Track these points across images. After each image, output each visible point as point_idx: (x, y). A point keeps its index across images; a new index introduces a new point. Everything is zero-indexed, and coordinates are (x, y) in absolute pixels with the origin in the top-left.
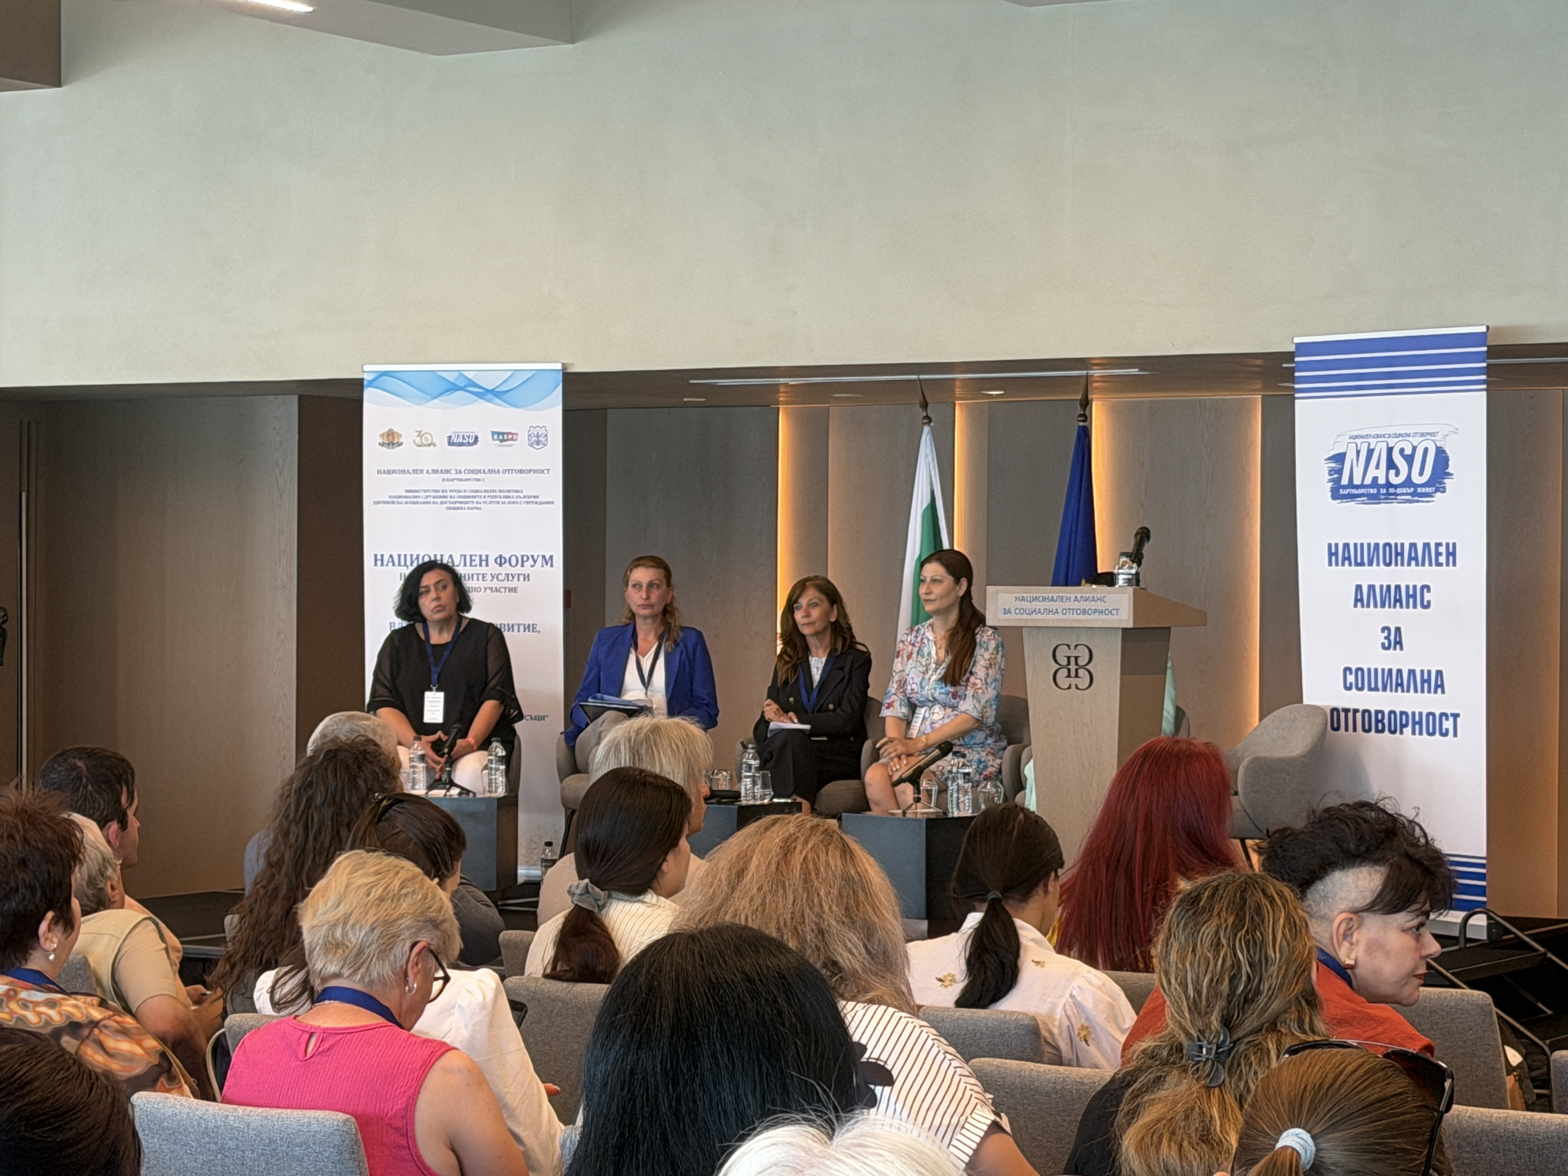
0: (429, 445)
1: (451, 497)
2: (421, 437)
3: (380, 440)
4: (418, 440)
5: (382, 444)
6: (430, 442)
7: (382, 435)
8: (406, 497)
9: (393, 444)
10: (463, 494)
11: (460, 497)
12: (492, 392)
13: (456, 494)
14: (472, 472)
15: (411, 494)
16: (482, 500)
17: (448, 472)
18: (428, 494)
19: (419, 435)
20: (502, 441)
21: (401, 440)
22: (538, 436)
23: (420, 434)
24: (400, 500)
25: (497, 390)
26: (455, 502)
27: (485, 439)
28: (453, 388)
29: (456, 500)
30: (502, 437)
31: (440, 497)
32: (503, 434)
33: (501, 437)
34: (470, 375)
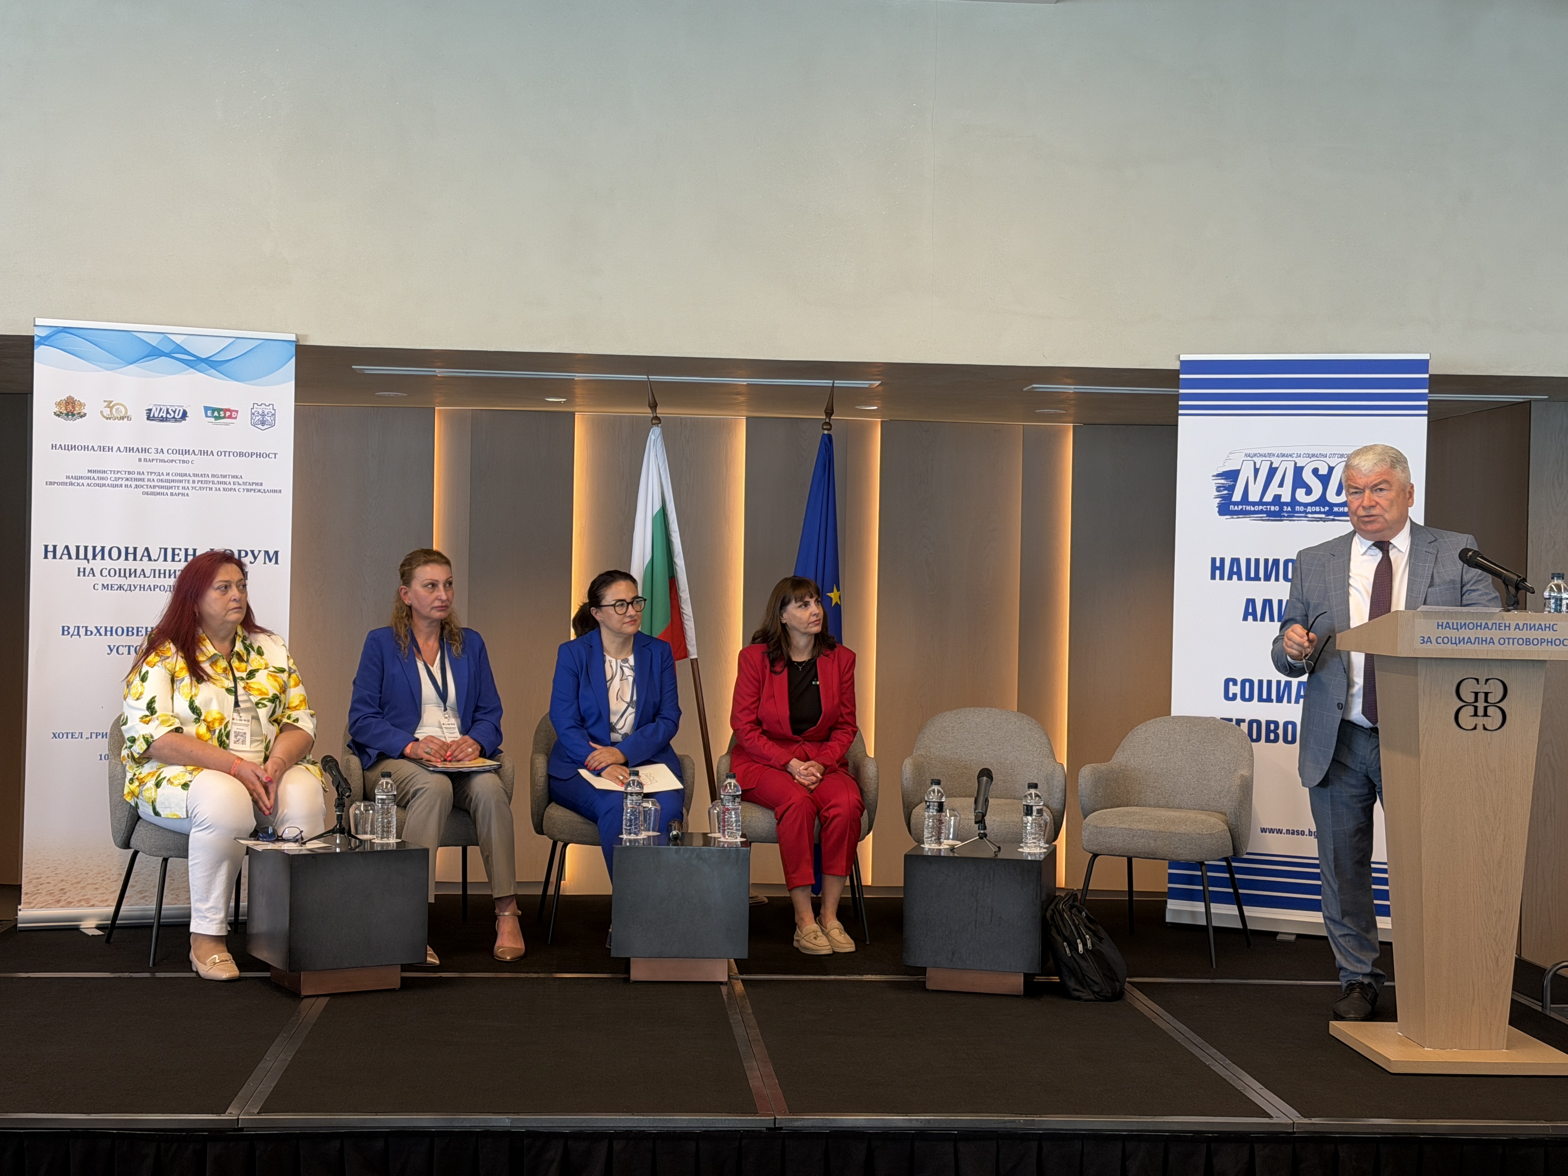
0: (122, 418)
1: (149, 480)
2: (111, 408)
3: (56, 410)
4: (107, 412)
5: (58, 415)
6: (123, 414)
7: (59, 404)
8: (89, 478)
9: (73, 415)
10: (165, 477)
11: (162, 481)
12: (205, 360)
13: (156, 478)
14: (179, 452)
15: (96, 475)
16: (191, 485)
17: (146, 450)
18: (119, 475)
19: (108, 406)
20: (216, 418)
21: (84, 411)
22: (263, 415)
23: (110, 405)
24: (81, 481)
25: (211, 359)
26: (154, 487)
27: (196, 414)
28: (155, 353)
29: (156, 483)
30: (219, 414)
31: (135, 480)
32: (219, 410)
33: (216, 414)
34: (178, 340)
